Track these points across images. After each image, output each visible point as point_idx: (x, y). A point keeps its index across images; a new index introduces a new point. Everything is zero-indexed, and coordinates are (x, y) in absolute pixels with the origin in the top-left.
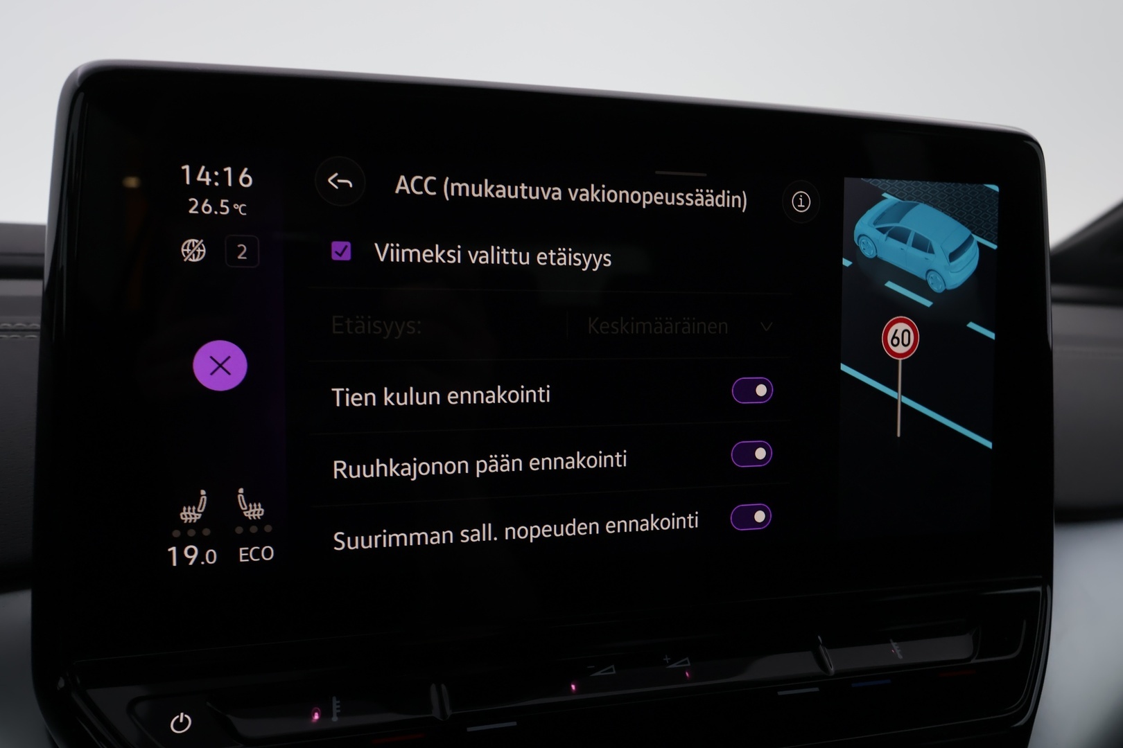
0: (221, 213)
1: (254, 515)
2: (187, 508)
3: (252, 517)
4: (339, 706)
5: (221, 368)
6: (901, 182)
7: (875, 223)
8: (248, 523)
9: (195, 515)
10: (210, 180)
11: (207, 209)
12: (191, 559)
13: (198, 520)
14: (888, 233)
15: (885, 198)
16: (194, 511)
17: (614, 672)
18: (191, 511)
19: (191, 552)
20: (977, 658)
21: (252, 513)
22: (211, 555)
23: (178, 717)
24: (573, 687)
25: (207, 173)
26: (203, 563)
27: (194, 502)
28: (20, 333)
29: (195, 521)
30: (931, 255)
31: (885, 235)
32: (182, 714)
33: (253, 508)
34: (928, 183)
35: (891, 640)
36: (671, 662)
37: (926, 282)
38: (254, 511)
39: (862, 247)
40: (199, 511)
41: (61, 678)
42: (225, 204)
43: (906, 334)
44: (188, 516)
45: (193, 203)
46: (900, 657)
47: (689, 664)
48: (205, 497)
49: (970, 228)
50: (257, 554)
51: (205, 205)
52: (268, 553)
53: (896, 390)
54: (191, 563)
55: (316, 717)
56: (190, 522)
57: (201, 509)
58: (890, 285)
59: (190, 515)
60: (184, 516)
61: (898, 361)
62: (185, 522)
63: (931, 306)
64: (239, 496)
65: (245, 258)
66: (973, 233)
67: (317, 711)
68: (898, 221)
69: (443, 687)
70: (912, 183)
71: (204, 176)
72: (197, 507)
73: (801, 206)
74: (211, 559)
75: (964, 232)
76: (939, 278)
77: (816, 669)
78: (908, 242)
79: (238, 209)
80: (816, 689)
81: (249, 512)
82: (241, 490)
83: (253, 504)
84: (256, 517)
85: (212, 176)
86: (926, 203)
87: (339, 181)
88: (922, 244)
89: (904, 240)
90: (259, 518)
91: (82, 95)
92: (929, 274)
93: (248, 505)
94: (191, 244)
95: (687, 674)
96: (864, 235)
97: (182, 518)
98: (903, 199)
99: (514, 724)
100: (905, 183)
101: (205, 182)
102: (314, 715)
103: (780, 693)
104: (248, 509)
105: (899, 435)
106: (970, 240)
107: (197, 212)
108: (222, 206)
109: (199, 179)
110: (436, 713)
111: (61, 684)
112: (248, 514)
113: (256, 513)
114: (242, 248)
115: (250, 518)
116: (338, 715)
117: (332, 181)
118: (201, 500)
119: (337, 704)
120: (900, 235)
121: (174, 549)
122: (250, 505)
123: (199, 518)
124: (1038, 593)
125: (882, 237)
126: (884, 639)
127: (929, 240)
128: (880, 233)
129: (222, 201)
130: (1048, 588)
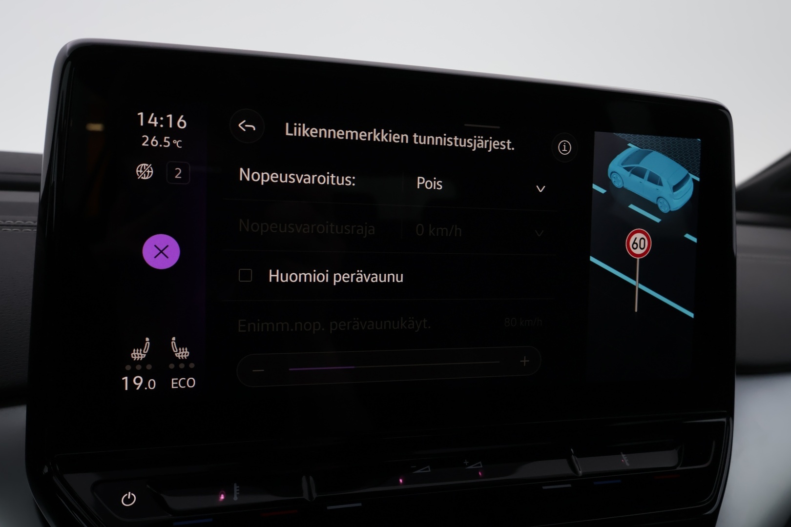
0: (164, 146)
1: (182, 356)
2: (136, 350)
3: (181, 357)
4: (238, 490)
5: (161, 254)
6: (640, 136)
7: (622, 164)
8: (178, 361)
9: (142, 355)
10: (157, 123)
11: (154, 143)
12: (138, 386)
13: (143, 358)
14: (631, 171)
15: (629, 147)
16: (141, 352)
17: (430, 471)
18: (139, 352)
19: (138, 381)
20: (681, 467)
21: (181, 355)
22: (152, 383)
23: (126, 495)
24: (401, 481)
25: (155, 118)
26: (146, 388)
27: (142, 346)
28: (19, 227)
29: (141, 359)
30: (660, 186)
31: (629, 173)
32: (129, 493)
33: (182, 351)
34: (659, 137)
35: (622, 453)
36: (469, 465)
37: (656, 206)
38: (182, 353)
39: (613, 180)
40: (144, 352)
41: (46, 466)
42: (167, 140)
43: (642, 241)
44: (137, 355)
45: (145, 139)
46: (628, 464)
47: (481, 466)
48: (149, 343)
49: (687, 169)
50: (184, 383)
51: (153, 140)
52: (191, 383)
53: (635, 279)
54: (138, 389)
55: (222, 497)
56: (138, 359)
57: (146, 351)
58: (632, 207)
59: (138, 355)
60: (134, 356)
61: (636, 259)
62: (135, 360)
63: (660, 222)
64: (172, 342)
65: (180, 177)
66: (690, 172)
67: (222, 494)
68: (638, 163)
69: (311, 478)
70: (649, 137)
71: (153, 120)
72: (143, 350)
73: (565, 150)
74: (152, 386)
75: (684, 172)
76: (665, 203)
77: (569, 472)
78: (645, 178)
79: (176, 144)
80: (569, 486)
81: (179, 354)
82: (174, 339)
83: (182, 349)
84: (184, 357)
85: (158, 120)
86: (658, 151)
87: (246, 126)
88: (654, 180)
89: (642, 176)
90: (186, 358)
91: (70, 63)
92: (659, 199)
93: (178, 349)
94: (143, 166)
95: (480, 473)
96: (615, 172)
97: (132, 357)
98: (642, 148)
99: (360, 505)
100: (643, 137)
101: (154, 124)
102: (221, 496)
103: (544, 488)
104: (178, 352)
105: (636, 311)
106: (687, 177)
107: (147, 145)
108: (165, 141)
109: (150, 122)
110: (306, 496)
111: (46, 470)
112: (178, 355)
113: (184, 354)
114: (178, 171)
115: (180, 358)
116: (238, 495)
117: (241, 125)
118: (146, 345)
119: (237, 489)
120: (639, 173)
121: (126, 378)
122: (180, 349)
123: (144, 357)
124: (724, 422)
125: (627, 174)
126: (617, 452)
127: (659, 177)
128: (625, 171)
129: (165, 138)
130: (731, 419)
